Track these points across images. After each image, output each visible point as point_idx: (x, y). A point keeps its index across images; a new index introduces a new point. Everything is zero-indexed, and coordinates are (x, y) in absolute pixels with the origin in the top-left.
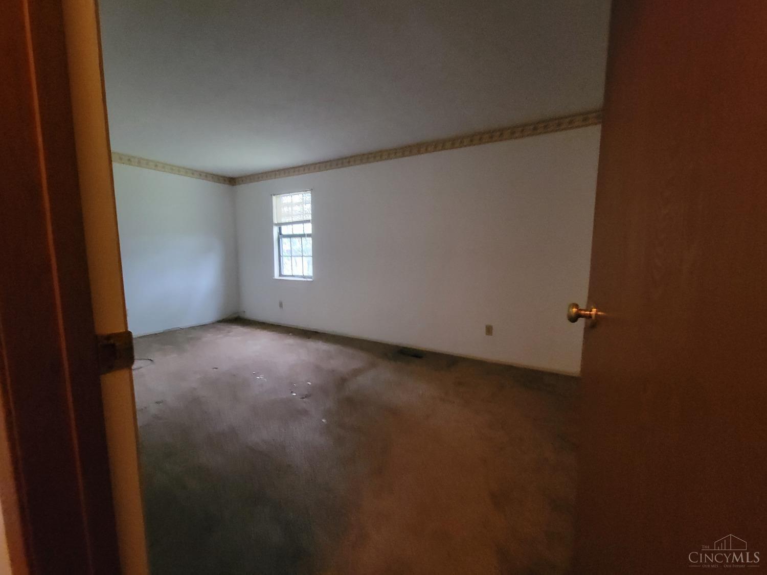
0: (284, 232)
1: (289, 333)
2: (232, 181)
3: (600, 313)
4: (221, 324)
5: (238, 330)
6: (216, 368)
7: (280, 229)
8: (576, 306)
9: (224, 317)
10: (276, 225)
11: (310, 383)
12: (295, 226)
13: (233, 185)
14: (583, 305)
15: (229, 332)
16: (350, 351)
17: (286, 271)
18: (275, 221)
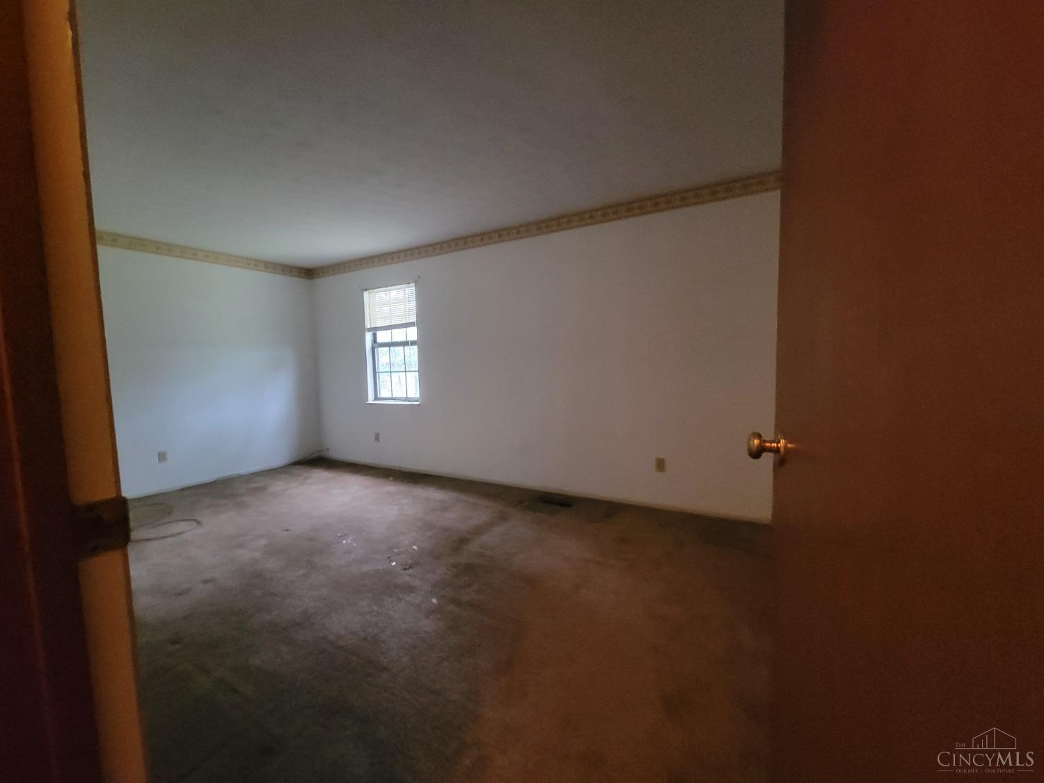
0: (379, 340)
1: (389, 478)
2: (309, 273)
3: (789, 445)
4: (298, 467)
5: (319, 476)
6: (287, 530)
7: (375, 336)
8: (759, 436)
9: (300, 458)
10: (370, 330)
11: (415, 547)
12: (395, 331)
13: (311, 279)
14: (768, 434)
15: (307, 478)
16: (473, 499)
17: (384, 393)
18: (368, 325)
